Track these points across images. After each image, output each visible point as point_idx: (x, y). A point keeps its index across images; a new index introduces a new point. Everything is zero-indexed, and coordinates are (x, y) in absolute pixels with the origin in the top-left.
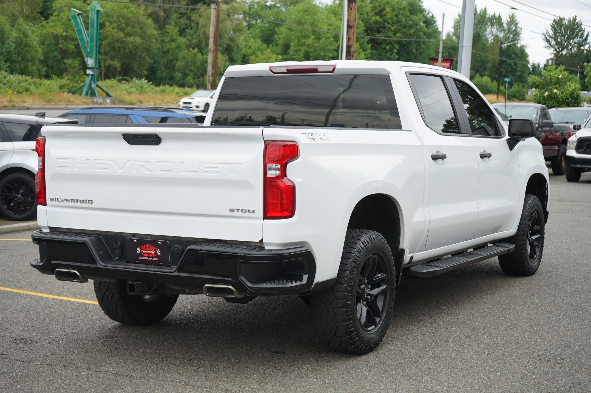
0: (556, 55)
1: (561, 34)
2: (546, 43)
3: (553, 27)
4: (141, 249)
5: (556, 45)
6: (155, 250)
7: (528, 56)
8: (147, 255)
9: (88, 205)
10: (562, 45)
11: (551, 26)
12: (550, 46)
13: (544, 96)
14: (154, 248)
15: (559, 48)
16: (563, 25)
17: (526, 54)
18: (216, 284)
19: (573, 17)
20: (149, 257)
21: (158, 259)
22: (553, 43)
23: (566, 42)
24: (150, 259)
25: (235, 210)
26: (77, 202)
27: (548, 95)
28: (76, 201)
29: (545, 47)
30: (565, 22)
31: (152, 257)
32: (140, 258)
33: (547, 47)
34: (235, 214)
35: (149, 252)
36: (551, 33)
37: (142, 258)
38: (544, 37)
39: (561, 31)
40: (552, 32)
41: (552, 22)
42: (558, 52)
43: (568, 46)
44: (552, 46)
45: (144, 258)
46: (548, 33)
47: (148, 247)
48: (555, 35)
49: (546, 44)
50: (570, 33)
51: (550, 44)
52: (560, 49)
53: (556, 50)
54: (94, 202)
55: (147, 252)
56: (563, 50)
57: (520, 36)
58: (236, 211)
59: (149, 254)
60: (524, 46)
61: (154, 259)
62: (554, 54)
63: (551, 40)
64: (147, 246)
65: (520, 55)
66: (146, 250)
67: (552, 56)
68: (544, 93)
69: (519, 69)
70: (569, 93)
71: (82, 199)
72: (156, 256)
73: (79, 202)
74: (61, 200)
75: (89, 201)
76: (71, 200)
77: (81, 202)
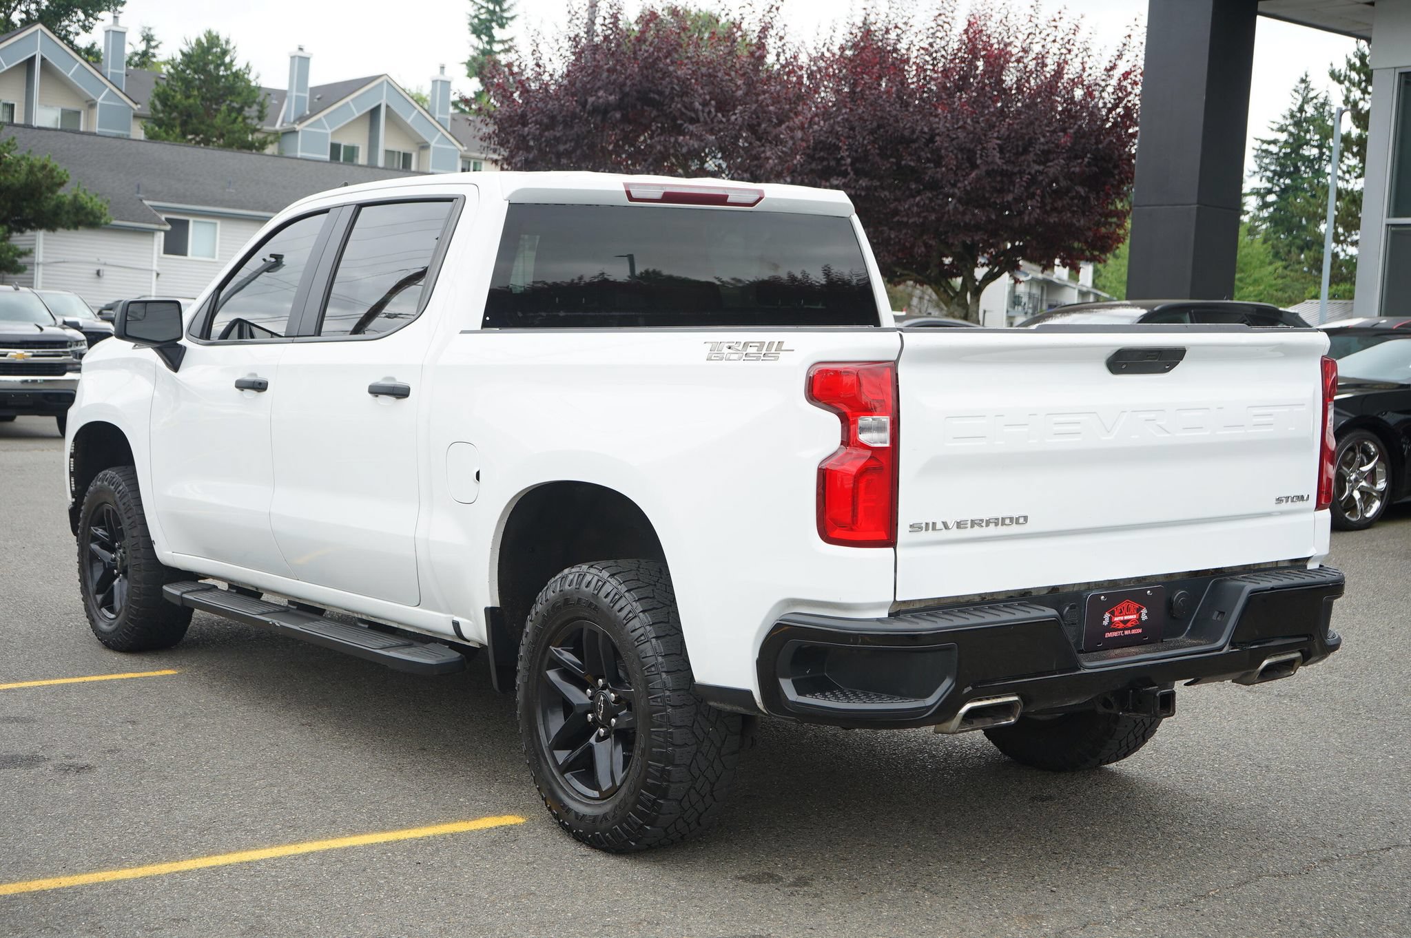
4: (1113, 614)
8: (1121, 625)
9: (1014, 529)
14: (1137, 606)
20: (1124, 630)
21: (1140, 631)
26: (987, 525)
28: (984, 524)
31: (1131, 629)
32: (1108, 635)
35: (1126, 618)
37: (1111, 635)
45: (1115, 634)
47: (1126, 608)
55: (1121, 618)
58: (1285, 500)
59: (1125, 622)
61: (1134, 632)
64: (1125, 605)
66: (1121, 614)
71: (1000, 516)
72: (1139, 623)
73: (992, 525)
74: (942, 527)
75: (1017, 519)
76: (973, 523)
77: (997, 524)
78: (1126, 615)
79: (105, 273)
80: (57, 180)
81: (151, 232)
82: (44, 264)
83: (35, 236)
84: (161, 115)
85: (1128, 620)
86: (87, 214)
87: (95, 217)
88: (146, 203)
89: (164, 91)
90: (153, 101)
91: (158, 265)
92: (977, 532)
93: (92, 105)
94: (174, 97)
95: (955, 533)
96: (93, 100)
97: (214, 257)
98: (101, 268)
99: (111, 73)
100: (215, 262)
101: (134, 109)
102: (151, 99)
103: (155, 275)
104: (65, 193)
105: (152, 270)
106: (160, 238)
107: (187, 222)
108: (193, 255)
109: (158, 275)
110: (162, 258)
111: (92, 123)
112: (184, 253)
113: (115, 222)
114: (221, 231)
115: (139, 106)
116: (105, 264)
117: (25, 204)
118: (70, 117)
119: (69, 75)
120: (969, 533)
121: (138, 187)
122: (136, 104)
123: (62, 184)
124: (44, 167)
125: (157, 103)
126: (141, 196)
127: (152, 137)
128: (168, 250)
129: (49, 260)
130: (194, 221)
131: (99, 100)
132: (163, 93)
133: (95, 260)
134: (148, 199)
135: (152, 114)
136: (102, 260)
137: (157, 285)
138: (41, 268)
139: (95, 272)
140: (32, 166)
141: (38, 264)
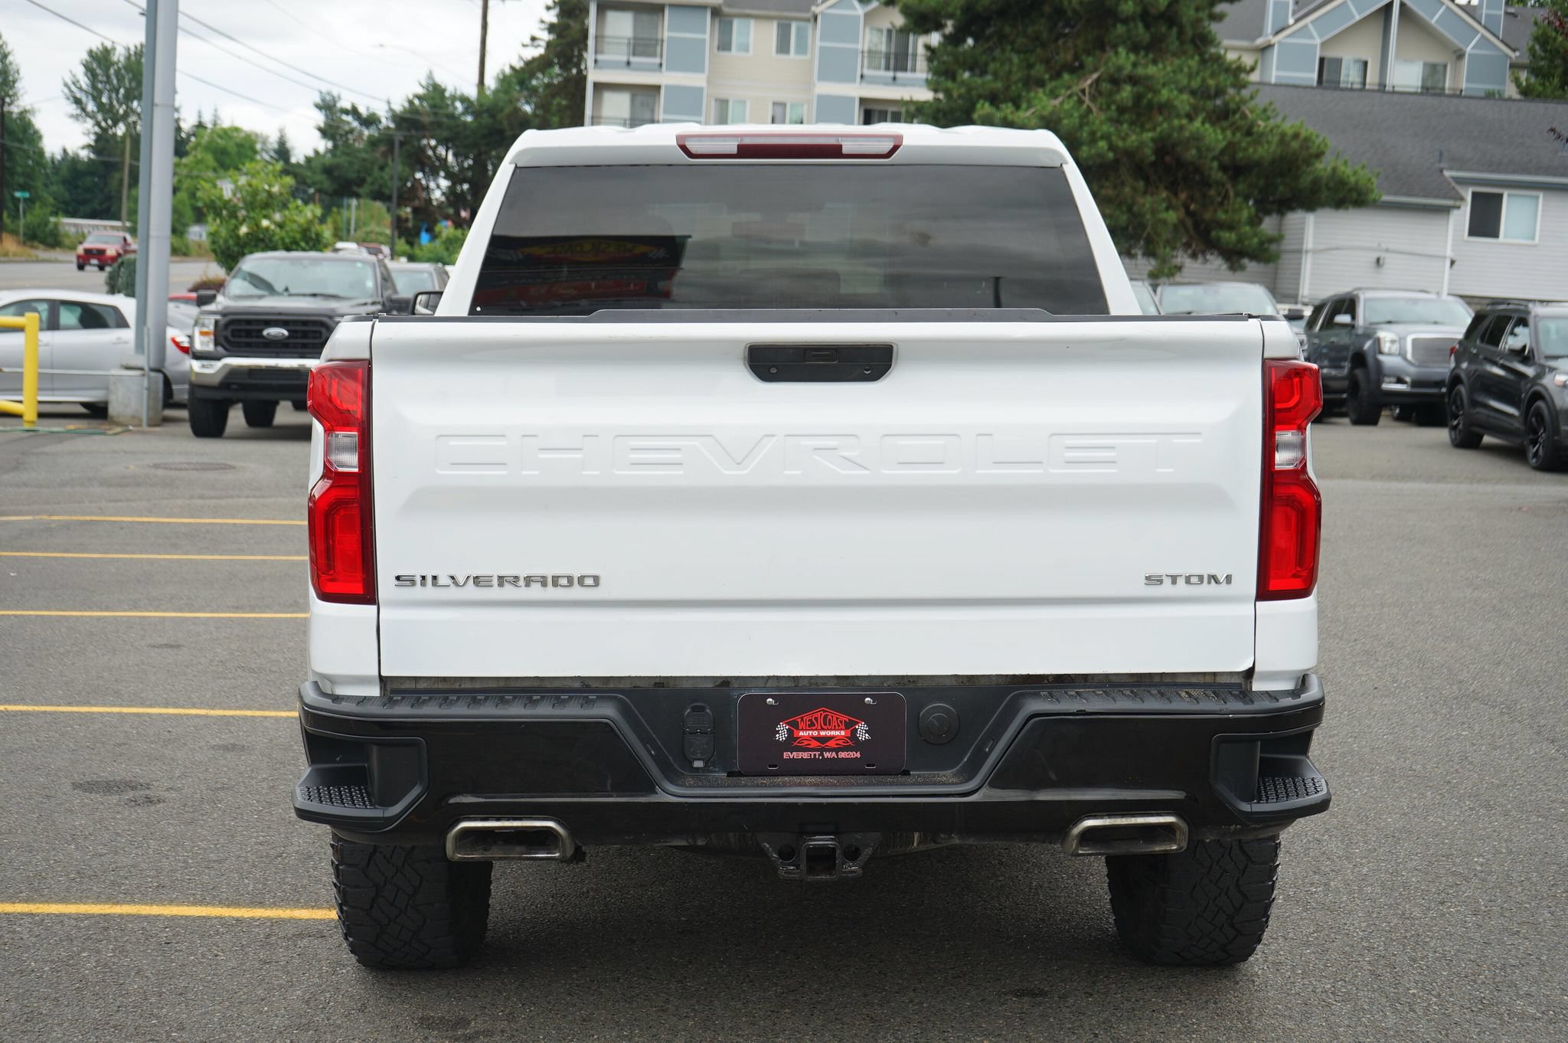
0: (99, 138)
1: (108, 87)
2: (74, 106)
3: (89, 70)
4: (794, 726)
5: (98, 112)
6: (849, 726)
7: (40, 137)
8: (814, 744)
9: (577, 593)
10: (112, 112)
11: (84, 65)
12: (83, 114)
13: (238, 236)
14: (845, 718)
15: (105, 120)
16: (113, 64)
17: (36, 132)
18: (1123, 816)
19: (136, 47)
20: (822, 750)
21: (858, 755)
22: (91, 107)
23: (121, 105)
24: (827, 755)
25: (1164, 578)
26: (527, 584)
27: (247, 234)
28: (522, 582)
29: (72, 116)
30: (119, 55)
31: (837, 750)
32: (786, 755)
33: (76, 117)
34: (1166, 588)
35: (823, 733)
36: (84, 82)
37: (795, 755)
38: (66, 90)
39: (108, 77)
40: (86, 79)
41: (85, 56)
42: (104, 130)
43: (126, 115)
44: (88, 115)
45: (805, 755)
46: (78, 81)
47: (821, 720)
48: (94, 86)
49: (73, 109)
50: (130, 83)
51: (84, 110)
52: (110, 122)
53: (98, 124)
54: (602, 581)
55: (815, 733)
56: (115, 124)
57: (16, 85)
58: (1169, 580)
59: (822, 739)
60: (26, 111)
61: (842, 755)
62: (96, 133)
63: (84, 99)
64: (819, 714)
65: (21, 136)
66: (811, 726)
67: (90, 140)
68: (237, 228)
69: (19, 170)
70: (299, 230)
71: (549, 574)
72: (853, 743)
73: (536, 585)
74: (449, 581)
75: (581, 580)
76: (501, 580)
77: (544, 584)
78: (822, 729)
79: (1387, 261)
80: (1313, 150)
81: (1445, 210)
82: (1315, 252)
83: (1304, 218)
84: (1542, 63)
85: (831, 738)
86: (1350, 190)
87: (1360, 194)
88: (1447, 174)
89: (1544, 34)
90: (1533, 46)
91: (1453, 251)
92: (509, 592)
93: (1460, 55)
94: (1555, 39)
95: (471, 592)
96: (1461, 50)
97: (1533, 238)
98: (1382, 255)
99: (1487, 15)
100: (1535, 246)
101: (1510, 58)
102: (1531, 43)
103: (1448, 263)
104: (1322, 167)
105: (1445, 257)
106: (1463, 215)
107: (1501, 196)
108: (1505, 236)
109: (1452, 263)
110: (1467, 242)
111: (1459, 79)
112: (1495, 234)
113: (1385, 198)
114: (1543, 205)
115: (1517, 54)
116: (1387, 250)
117: (1279, 180)
118: (1433, 71)
119: (1433, 22)
120: (495, 593)
121: (1441, 154)
122: (1514, 50)
123: (1319, 155)
124: (1296, 136)
125: (1537, 47)
126: (1442, 165)
127: (1526, 92)
128: (1474, 231)
129: (1322, 247)
130: (1509, 195)
131: (1469, 50)
132: (1542, 34)
133: (1375, 245)
134: (1451, 169)
135: (1531, 62)
136: (1384, 246)
137: (1450, 275)
138: (1310, 256)
139: (1375, 260)
140: (1283, 135)
141: (1307, 252)
